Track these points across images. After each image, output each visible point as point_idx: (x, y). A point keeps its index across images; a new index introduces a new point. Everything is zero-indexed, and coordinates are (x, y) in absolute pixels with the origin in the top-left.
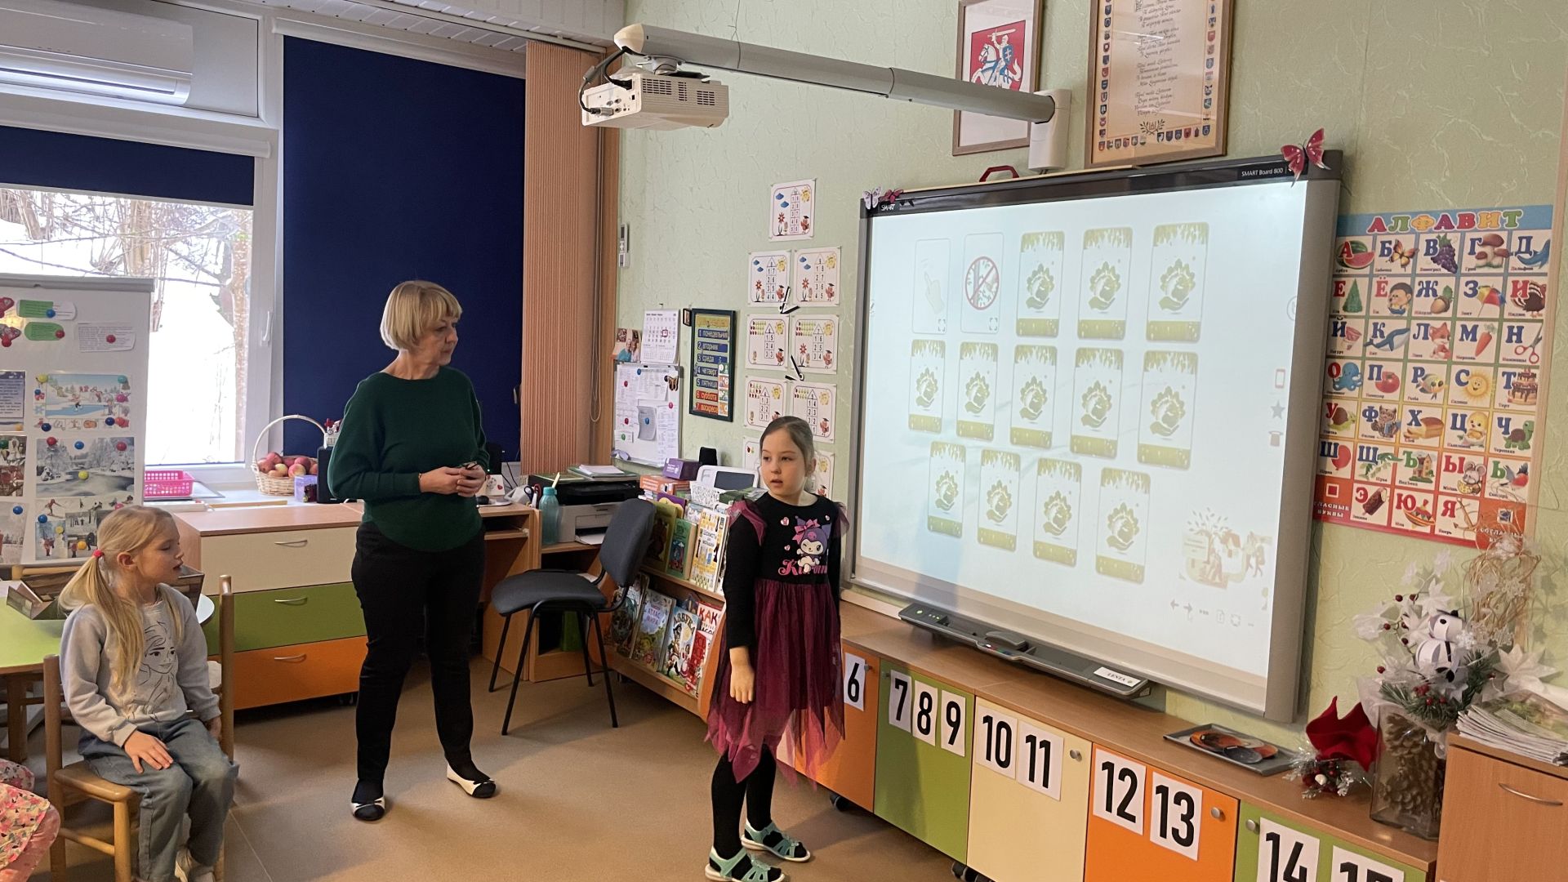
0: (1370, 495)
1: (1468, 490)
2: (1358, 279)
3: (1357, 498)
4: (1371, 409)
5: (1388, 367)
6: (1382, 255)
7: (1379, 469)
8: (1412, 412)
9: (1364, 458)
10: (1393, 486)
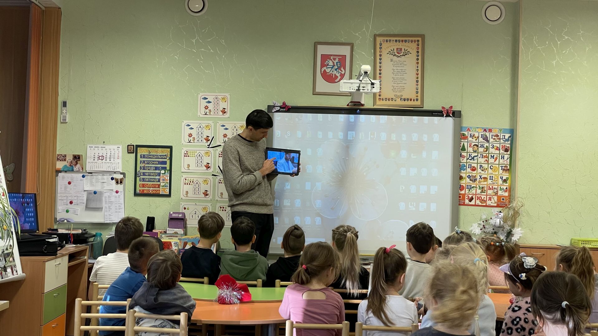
0: (470, 197)
1: (494, 194)
2: (464, 143)
3: (467, 199)
4: (469, 175)
5: (473, 165)
6: (470, 137)
7: (472, 191)
8: (480, 176)
9: (468, 188)
10: (476, 194)
